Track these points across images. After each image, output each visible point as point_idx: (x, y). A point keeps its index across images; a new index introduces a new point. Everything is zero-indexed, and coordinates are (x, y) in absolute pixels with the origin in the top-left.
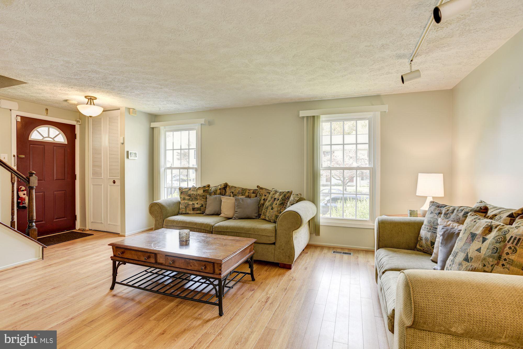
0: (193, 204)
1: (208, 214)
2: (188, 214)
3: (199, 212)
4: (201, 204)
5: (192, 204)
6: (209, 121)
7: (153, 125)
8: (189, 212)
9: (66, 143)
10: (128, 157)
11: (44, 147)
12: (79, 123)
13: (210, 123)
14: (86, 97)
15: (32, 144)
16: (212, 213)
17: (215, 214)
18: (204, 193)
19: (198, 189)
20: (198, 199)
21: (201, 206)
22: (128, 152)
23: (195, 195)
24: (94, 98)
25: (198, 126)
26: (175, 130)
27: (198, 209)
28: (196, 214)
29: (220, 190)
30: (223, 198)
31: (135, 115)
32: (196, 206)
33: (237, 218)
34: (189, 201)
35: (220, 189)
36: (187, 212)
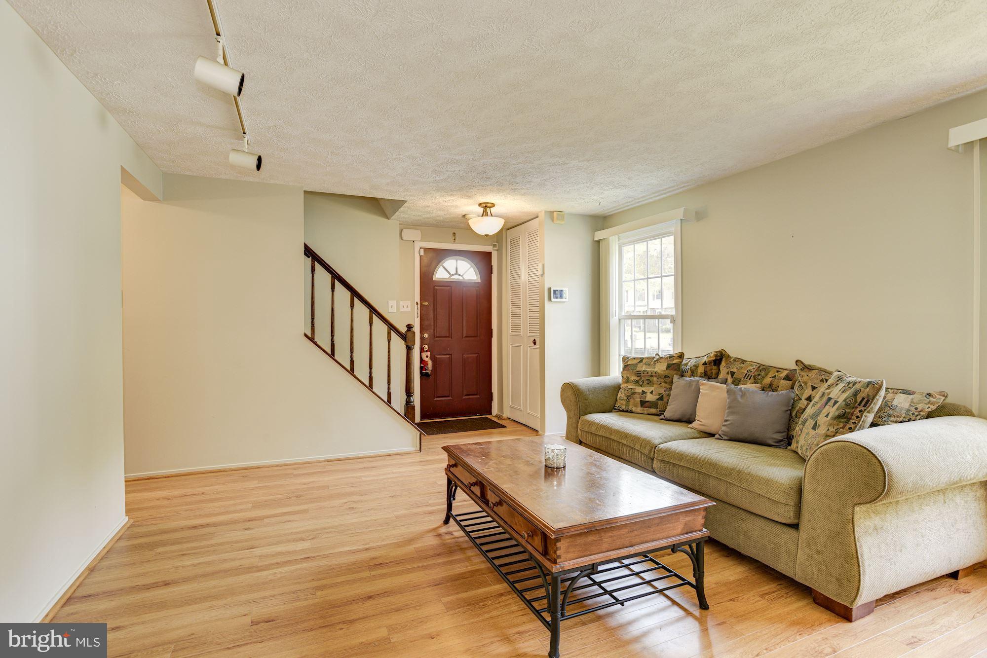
0: (644, 393)
1: (668, 418)
2: (631, 412)
3: (653, 411)
4: (660, 394)
5: (641, 391)
6: (696, 212)
7: (599, 235)
8: (634, 409)
9: (479, 281)
10: (550, 299)
11: (451, 288)
12: (495, 248)
13: (700, 216)
14: (480, 205)
15: (437, 286)
16: (677, 416)
17: (684, 419)
18: (668, 371)
19: (656, 362)
20: (653, 384)
21: (658, 399)
22: (550, 289)
23: (649, 374)
24: (491, 205)
25: (675, 226)
26: (639, 240)
27: (653, 405)
28: (648, 414)
29: (704, 366)
30: (703, 384)
31: (563, 223)
32: (650, 398)
33: (725, 438)
34: (636, 385)
35: (705, 364)
36: (630, 408)
